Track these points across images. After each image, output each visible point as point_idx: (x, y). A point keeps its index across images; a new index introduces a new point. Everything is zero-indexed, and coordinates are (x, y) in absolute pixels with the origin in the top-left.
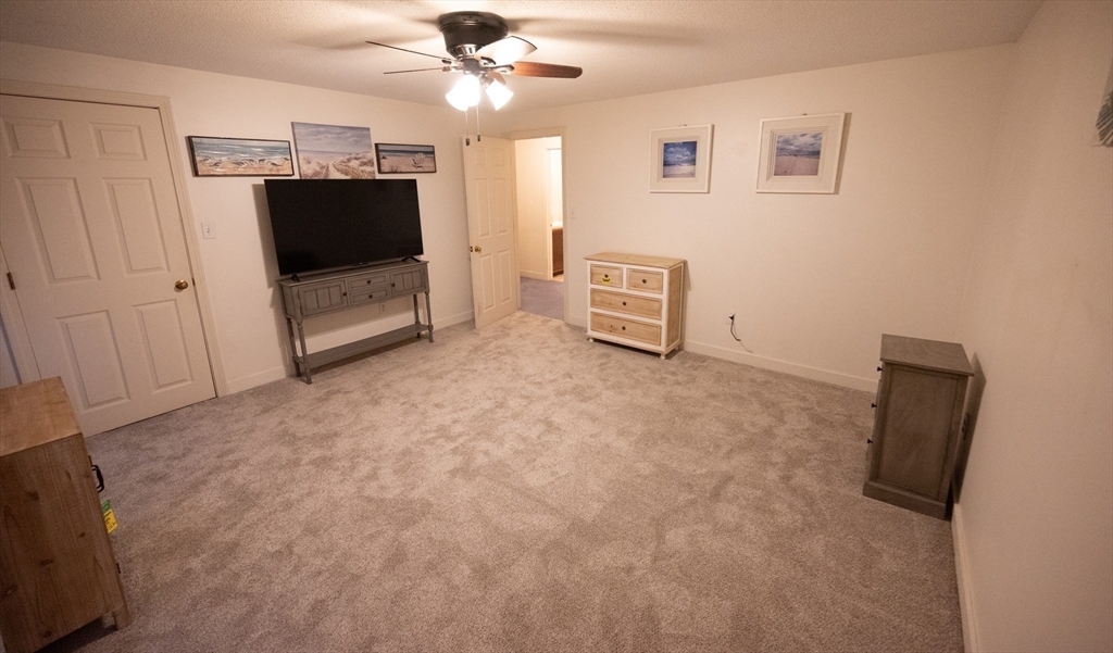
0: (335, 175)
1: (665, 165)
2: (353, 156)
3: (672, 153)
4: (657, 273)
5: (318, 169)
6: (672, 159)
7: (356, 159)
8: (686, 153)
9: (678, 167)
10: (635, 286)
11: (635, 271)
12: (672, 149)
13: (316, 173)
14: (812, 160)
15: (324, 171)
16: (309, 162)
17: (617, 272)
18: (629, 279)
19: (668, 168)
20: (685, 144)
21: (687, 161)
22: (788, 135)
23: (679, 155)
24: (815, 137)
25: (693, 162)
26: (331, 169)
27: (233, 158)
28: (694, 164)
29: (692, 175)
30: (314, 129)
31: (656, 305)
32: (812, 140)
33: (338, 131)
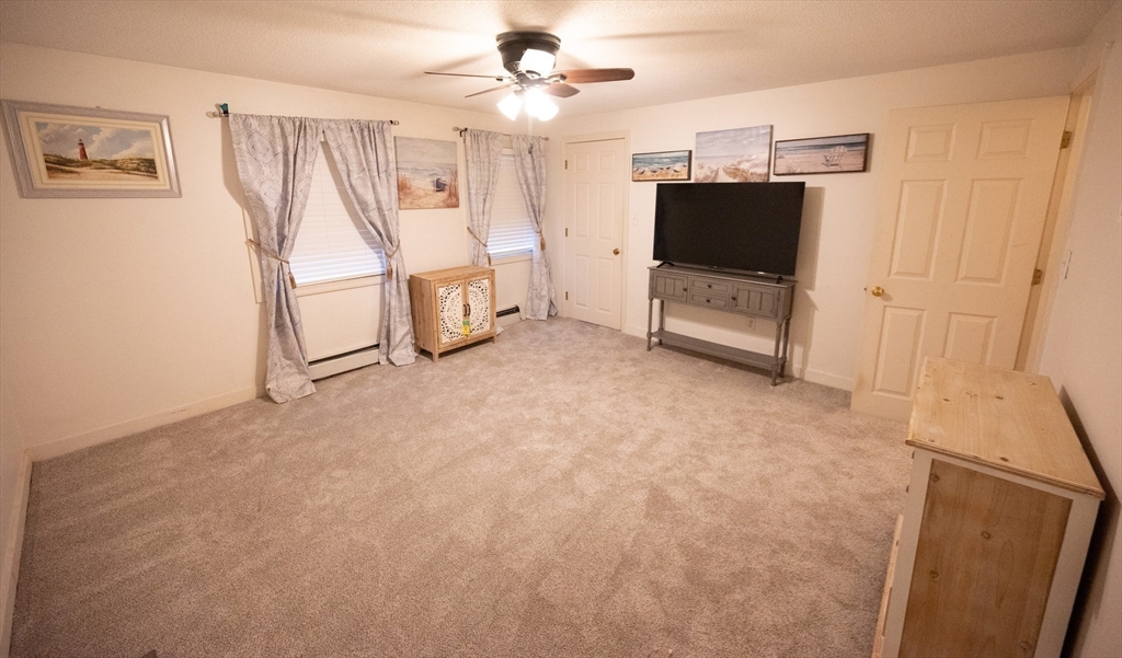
0: (724, 178)
2: (745, 158)
5: (709, 173)
7: (748, 161)
13: (707, 177)
15: (713, 175)
16: (702, 167)
26: (721, 173)
27: (651, 167)
30: (710, 137)
33: (732, 134)
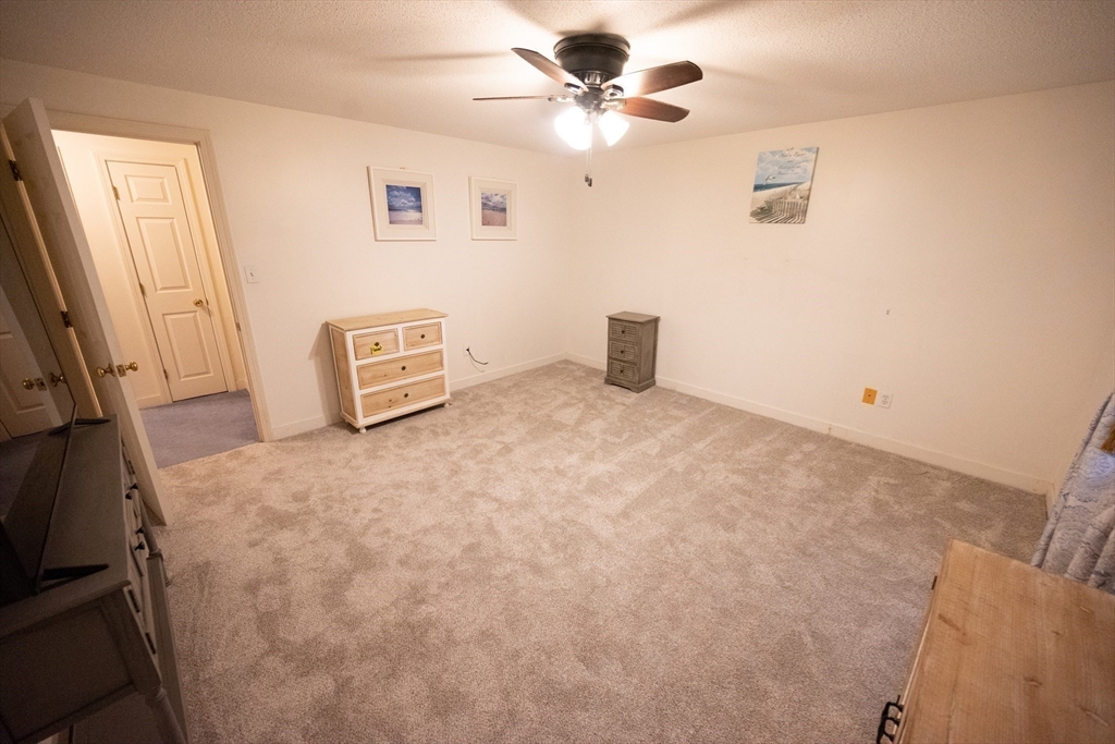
1: (390, 210)
3: (396, 197)
4: (435, 324)
6: (398, 203)
8: (410, 200)
9: (404, 213)
10: (413, 345)
11: (411, 328)
12: (396, 193)
14: (502, 214)
17: (391, 335)
18: (406, 339)
19: (394, 213)
20: (409, 189)
21: (412, 208)
22: (488, 193)
23: (405, 199)
24: (502, 197)
25: (419, 208)
28: (421, 212)
29: (420, 222)
31: (437, 357)
32: (501, 200)
